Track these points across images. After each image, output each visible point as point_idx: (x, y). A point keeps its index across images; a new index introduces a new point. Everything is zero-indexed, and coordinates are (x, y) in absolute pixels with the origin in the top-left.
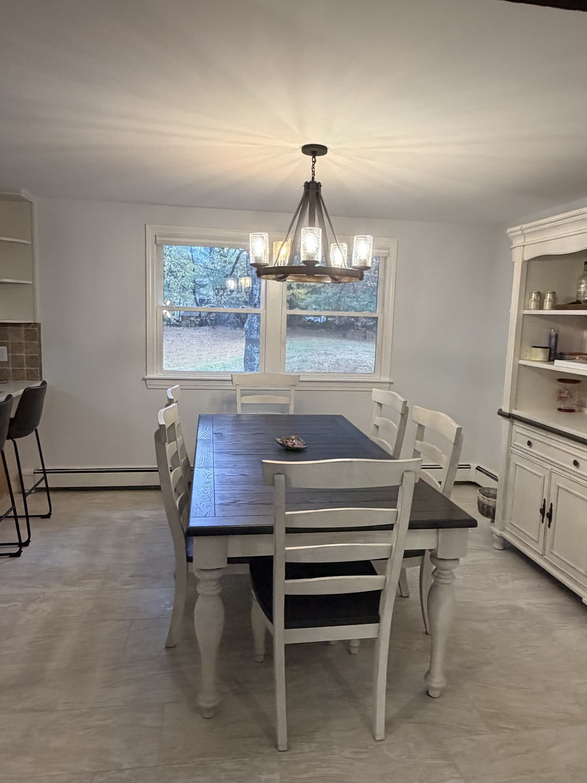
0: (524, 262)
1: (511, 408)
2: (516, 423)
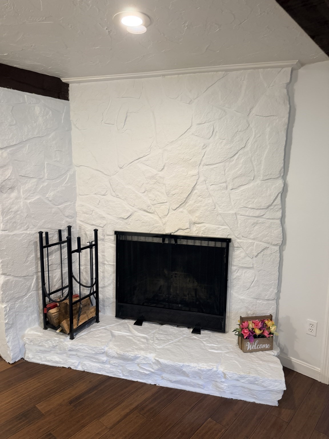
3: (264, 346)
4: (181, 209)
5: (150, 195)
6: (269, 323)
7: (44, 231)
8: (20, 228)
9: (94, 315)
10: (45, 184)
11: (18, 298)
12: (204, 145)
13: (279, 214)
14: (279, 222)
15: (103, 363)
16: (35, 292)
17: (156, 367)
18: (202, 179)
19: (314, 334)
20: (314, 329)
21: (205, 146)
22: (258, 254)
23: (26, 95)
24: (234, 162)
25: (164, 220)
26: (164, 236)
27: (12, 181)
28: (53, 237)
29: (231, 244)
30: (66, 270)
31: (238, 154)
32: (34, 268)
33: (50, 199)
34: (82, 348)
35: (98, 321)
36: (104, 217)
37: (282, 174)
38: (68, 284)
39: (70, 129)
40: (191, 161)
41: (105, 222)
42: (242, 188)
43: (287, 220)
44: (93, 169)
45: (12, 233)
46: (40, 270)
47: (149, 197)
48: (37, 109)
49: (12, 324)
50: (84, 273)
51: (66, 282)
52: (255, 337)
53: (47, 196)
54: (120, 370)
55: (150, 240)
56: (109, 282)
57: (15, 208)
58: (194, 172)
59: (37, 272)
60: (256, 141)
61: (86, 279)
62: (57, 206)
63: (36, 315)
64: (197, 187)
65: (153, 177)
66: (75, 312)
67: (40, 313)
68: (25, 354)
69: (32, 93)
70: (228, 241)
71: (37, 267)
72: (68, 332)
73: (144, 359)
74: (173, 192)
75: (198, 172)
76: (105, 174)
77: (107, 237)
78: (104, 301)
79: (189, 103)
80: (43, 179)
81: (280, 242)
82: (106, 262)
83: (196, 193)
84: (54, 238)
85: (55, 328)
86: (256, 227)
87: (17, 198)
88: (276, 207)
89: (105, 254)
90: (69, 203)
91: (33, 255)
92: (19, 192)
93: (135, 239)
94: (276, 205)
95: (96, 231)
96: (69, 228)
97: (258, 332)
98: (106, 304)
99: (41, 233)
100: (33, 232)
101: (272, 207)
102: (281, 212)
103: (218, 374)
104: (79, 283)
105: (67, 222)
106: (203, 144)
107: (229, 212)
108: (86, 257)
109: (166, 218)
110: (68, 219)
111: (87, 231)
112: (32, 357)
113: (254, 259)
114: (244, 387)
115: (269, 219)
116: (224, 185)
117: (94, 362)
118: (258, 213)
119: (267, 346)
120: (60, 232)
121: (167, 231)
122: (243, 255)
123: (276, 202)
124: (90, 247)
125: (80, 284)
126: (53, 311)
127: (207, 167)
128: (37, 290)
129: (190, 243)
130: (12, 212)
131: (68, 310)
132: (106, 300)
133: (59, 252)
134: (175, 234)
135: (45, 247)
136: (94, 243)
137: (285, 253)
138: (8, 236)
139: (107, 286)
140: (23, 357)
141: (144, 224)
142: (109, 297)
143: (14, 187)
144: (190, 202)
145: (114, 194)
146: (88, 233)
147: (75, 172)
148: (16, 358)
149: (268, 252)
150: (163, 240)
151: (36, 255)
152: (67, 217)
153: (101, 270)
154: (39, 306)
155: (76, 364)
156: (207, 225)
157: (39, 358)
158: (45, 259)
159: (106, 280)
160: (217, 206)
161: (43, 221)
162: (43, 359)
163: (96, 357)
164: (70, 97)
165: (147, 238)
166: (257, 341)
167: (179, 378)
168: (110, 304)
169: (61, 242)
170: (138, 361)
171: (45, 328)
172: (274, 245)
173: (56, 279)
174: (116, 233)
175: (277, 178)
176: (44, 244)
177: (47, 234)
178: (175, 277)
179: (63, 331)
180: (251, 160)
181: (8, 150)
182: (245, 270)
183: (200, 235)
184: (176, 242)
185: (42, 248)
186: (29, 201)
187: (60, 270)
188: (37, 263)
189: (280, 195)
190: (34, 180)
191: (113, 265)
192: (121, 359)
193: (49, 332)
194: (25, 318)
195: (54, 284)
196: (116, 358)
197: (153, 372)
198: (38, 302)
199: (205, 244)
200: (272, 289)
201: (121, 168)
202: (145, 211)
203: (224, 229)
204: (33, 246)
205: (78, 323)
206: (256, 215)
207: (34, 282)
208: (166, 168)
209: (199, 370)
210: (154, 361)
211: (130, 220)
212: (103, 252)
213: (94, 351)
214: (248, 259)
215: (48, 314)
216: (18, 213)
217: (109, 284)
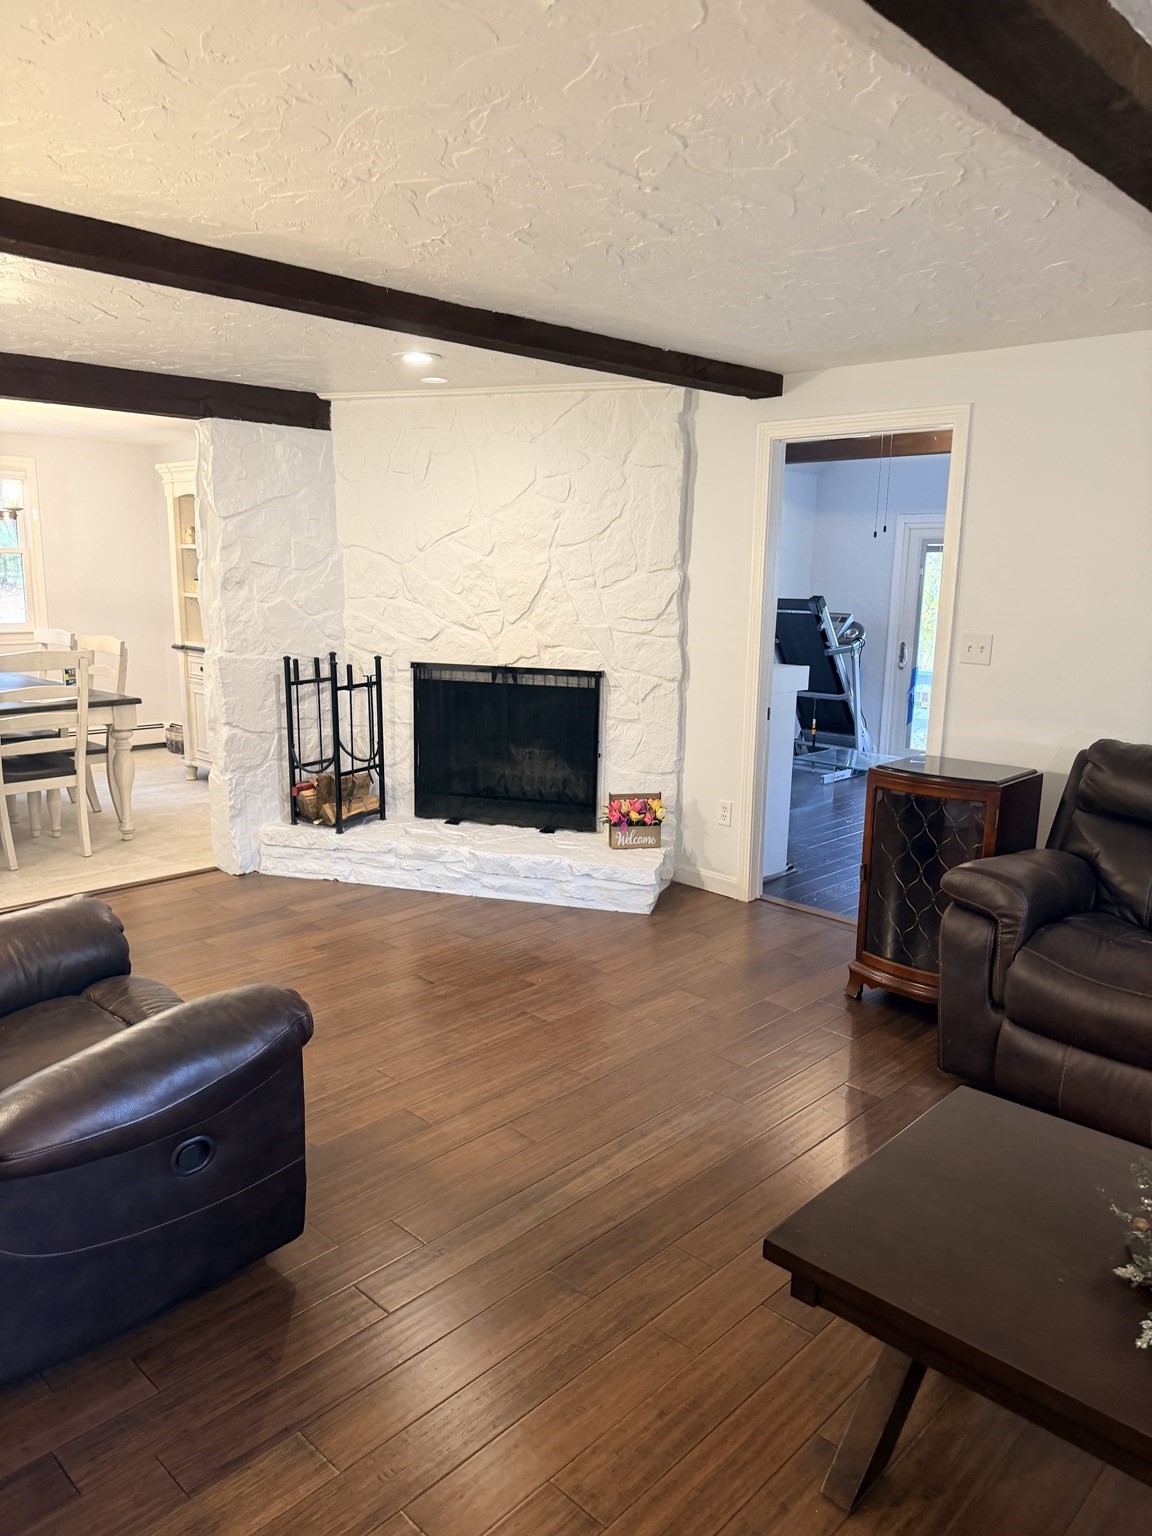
0: (174, 499)
1: (183, 640)
2: (190, 653)
3: (645, 840)
4: (523, 623)
5: (470, 598)
6: (654, 804)
7: (293, 657)
8: (254, 650)
9: (376, 806)
10: (292, 577)
11: (250, 768)
12: (556, 512)
13: (676, 629)
14: (675, 641)
15: (390, 867)
16: (276, 762)
17: (470, 866)
18: (555, 569)
19: (727, 822)
20: (728, 815)
21: (558, 514)
22: (646, 696)
23: (262, 427)
24: (605, 541)
25: (495, 642)
26: (494, 670)
27: (241, 570)
28: (305, 670)
29: (603, 681)
30: (328, 731)
31: (610, 528)
32: (275, 720)
33: (300, 604)
34: (357, 844)
35: (383, 817)
36: (393, 638)
37: (679, 562)
38: (331, 756)
39: (333, 481)
40: (537, 538)
41: (394, 647)
42: (619, 585)
43: (690, 638)
44: (373, 551)
45: (242, 657)
46: (285, 724)
47: (470, 601)
48: (279, 449)
49: (240, 810)
50: (359, 741)
51: (329, 753)
52: (630, 823)
53: (295, 598)
54: (417, 877)
55: (471, 677)
56: (403, 755)
57: (245, 616)
58: (543, 557)
59: (280, 728)
60: (637, 507)
61: (363, 749)
62: (311, 617)
63: (276, 803)
64: (548, 583)
65: (475, 566)
66: (344, 794)
67: (284, 801)
68: (260, 864)
69: (271, 423)
70: (598, 676)
71: (279, 719)
72: (333, 821)
73: (453, 854)
74: (510, 592)
75: (549, 558)
76: (395, 561)
77: (397, 674)
78: (394, 789)
79: (531, 442)
80: (289, 569)
81: (678, 676)
82: (397, 720)
83: (547, 593)
84: (307, 672)
85: (309, 820)
86: (642, 651)
87: (249, 599)
88: (671, 616)
89: (395, 705)
90: (331, 613)
91: (274, 698)
92: (251, 589)
93: (446, 676)
94: (669, 614)
95: (378, 660)
96: (333, 655)
97: (634, 816)
98: (399, 794)
99: (287, 660)
100: (274, 659)
101: (665, 617)
102: (678, 624)
103: (562, 868)
104: (352, 755)
105: (328, 645)
106: (553, 512)
107: (599, 626)
108: (361, 711)
109: (499, 639)
110: (329, 641)
111: (364, 663)
112: (270, 867)
113: (641, 704)
114: (599, 888)
115: (661, 636)
116: (591, 579)
117: (376, 867)
118: (643, 626)
119: (651, 840)
120: (317, 661)
121: (501, 661)
122: (623, 699)
123: (669, 608)
124: (369, 685)
125: (353, 757)
126: (308, 793)
127: (562, 548)
128: (280, 759)
129: (539, 681)
130: (240, 621)
131: (334, 788)
132: (397, 787)
133: (314, 699)
134: (515, 666)
135: (293, 684)
136: (374, 679)
137: (688, 694)
138: (236, 661)
139: (400, 762)
140: (256, 869)
141: (461, 649)
142: (403, 781)
143: (244, 581)
144: (539, 610)
145: (409, 596)
146: (364, 667)
147: (341, 556)
148: (246, 867)
149: (660, 692)
150: (494, 678)
151: (279, 699)
152: (329, 637)
153: (389, 735)
154: (282, 788)
155: (346, 873)
156: (566, 650)
157: (284, 868)
158: (294, 707)
159: (398, 752)
160: (581, 616)
161: (289, 640)
162: (291, 869)
163: (378, 858)
164: (333, 424)
165: (467, 673)
166: (634, 830)
167: (506, 881)
168: (406, 794)
169: (318, 679)
170: (443, 858)
171: (294, 822)
172: (669, 680)
173: (311, 745)
174: (416, 666)
175: (671, 568)
176: (292, 680)
177: (296, 662)
178: (530, 758)
179: (325, 824)
180: (631, 539)
181: (235, 520)
182: (628, 725)
183: (555, 667)
184: (515, 679)
185: (289, 684)
186: (267, 605)
187: (317, 730)
188: (279, 713)
189: (675, 596)
190: (275, 570)
191: (410, 724)
192: (417, 859)
193: (301, 828)
194: (259, 803)
195: (308, 753)
196: (410, 857)
197: (466, 875)
198: (281, 781)
199: (562, 682)
200: (668, 755)
201: (421, 550)
202: (462, 625)
203: (593, 656)
204: (274, 683)
205: (349, 811)
206: (641, 631)
207: (276, 744)
208: (496, 550)
209: (534, 863)
210: (468, 855)
211: (437, 642)
212: (392, 701)
213: (376, 848)
214: (631, 705)
215: (299, 798)
216: (251, 623)
217: (404, 759)
